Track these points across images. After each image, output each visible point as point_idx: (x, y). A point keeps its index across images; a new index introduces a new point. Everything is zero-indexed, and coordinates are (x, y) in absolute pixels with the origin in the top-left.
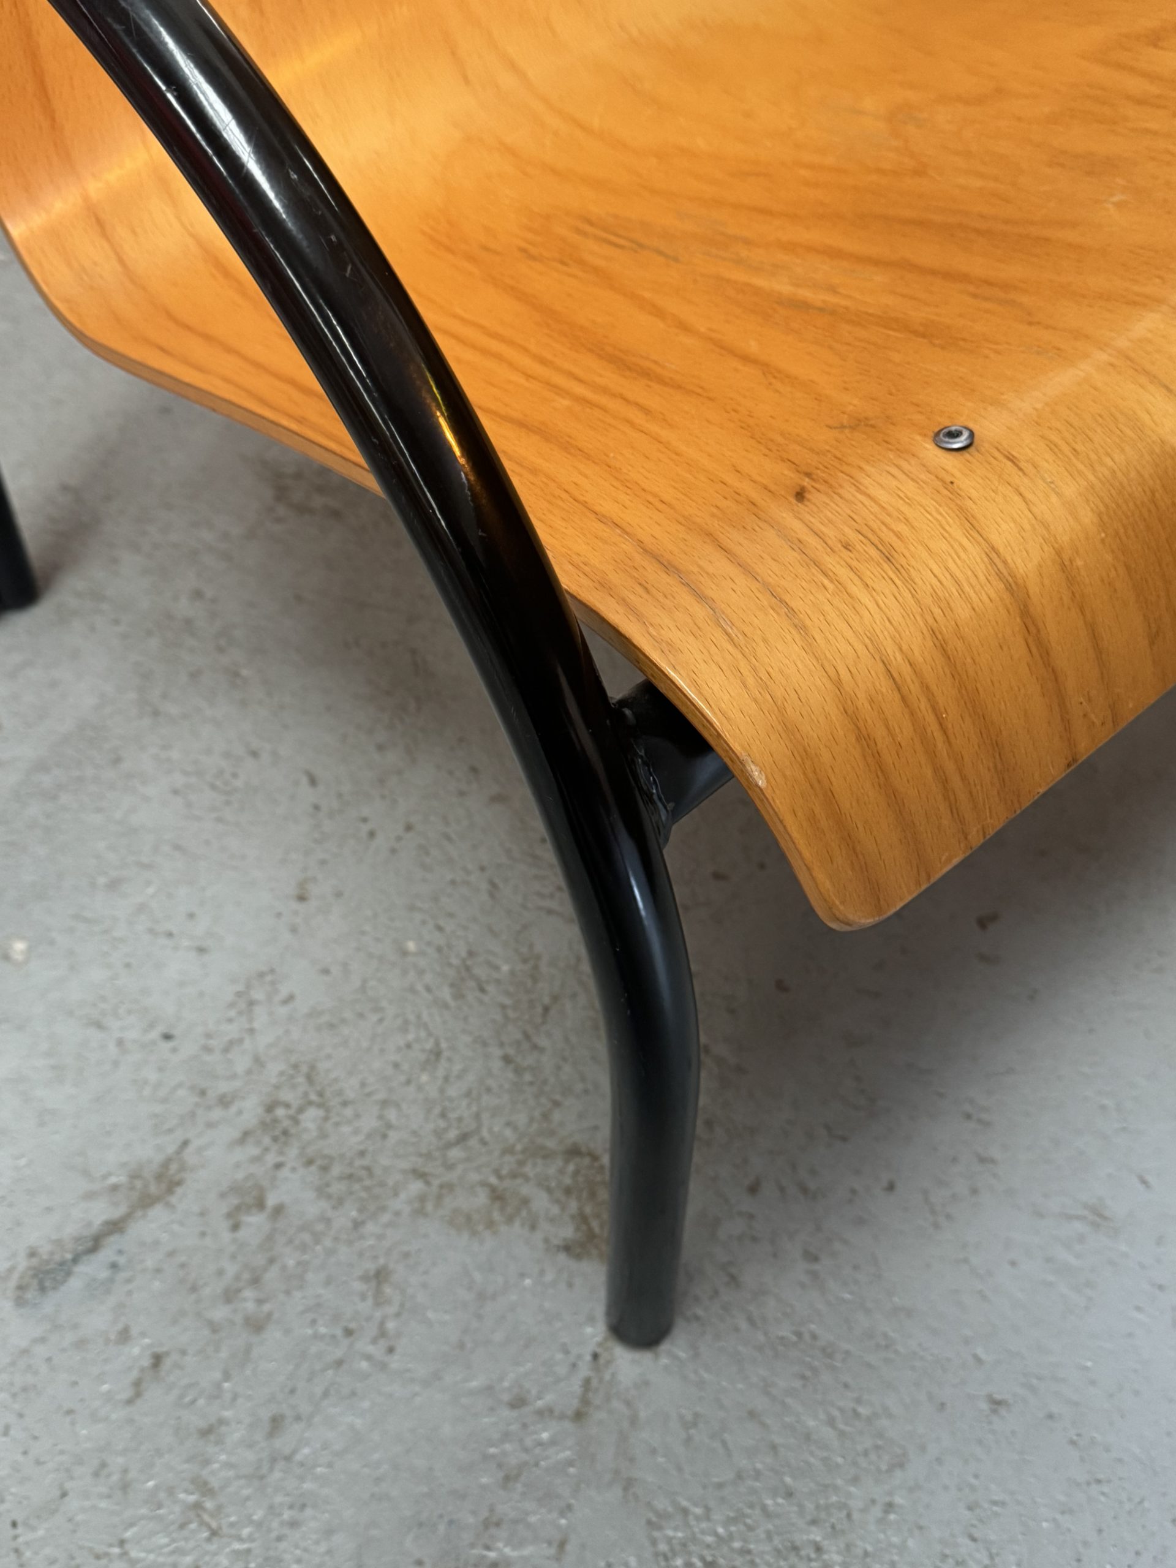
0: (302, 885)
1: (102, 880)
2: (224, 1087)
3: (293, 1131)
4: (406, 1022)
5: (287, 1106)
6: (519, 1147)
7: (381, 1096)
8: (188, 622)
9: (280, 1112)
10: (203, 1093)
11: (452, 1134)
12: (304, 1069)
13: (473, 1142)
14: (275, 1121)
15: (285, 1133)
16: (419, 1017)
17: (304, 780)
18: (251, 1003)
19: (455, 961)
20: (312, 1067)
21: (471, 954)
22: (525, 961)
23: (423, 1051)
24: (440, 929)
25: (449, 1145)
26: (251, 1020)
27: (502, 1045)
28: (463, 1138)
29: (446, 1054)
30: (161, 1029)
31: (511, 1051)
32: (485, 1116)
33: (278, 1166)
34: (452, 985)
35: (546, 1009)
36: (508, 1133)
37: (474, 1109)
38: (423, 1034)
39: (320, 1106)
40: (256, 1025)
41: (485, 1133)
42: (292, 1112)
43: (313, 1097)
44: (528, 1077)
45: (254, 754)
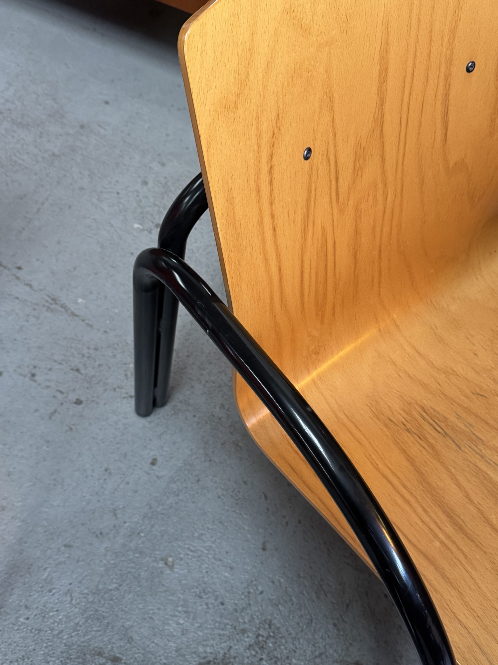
0: (264, 543)
1: (196, 535)
2: (242, 627)
3: (265, 646)
4: (301, 606)
5: (263, 636)
6: (339, 660)
7: (294, 635)
8: (220, 419)
9: (261, 638)
10: (235, 628)
11: (317, 653)
12: (268, 621)
13: (323, 656)
14: (259, 642)
15: (262, 647)
16: (305, 605)
17: (263, 497)
18: (249, 593)
19: (316, 582)
20: (271, 621)
21: (322, 580)
22: (340, 585)
23: (307, 619)
24: (311, 568)
25: (316, 657)
26: (249, 600)
27: (332, 619)
28: (321, 654)
29: (314, 621)
30: (220, 600)
31: (336, 622)
32: (327, 647)
33: (261, 659)
34: (316, 592)
35: (348, 606)
36: (335, 655)
37: (324, 644)
38: (307, 612)
39: (274, 637)
40: (251, 602)
41: (328, 654)
42: (264, 639)
43: (272, 634)
44: (342, 633)
45: (245, 483)
